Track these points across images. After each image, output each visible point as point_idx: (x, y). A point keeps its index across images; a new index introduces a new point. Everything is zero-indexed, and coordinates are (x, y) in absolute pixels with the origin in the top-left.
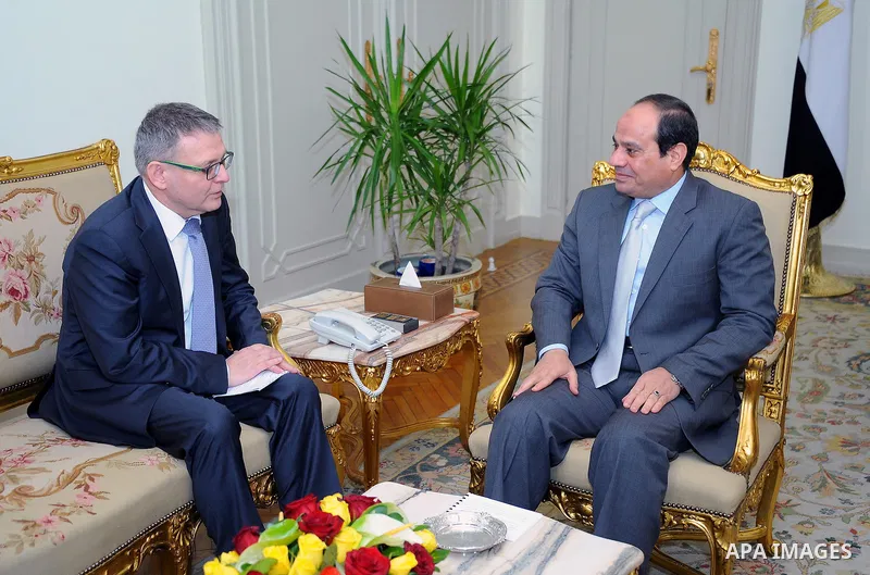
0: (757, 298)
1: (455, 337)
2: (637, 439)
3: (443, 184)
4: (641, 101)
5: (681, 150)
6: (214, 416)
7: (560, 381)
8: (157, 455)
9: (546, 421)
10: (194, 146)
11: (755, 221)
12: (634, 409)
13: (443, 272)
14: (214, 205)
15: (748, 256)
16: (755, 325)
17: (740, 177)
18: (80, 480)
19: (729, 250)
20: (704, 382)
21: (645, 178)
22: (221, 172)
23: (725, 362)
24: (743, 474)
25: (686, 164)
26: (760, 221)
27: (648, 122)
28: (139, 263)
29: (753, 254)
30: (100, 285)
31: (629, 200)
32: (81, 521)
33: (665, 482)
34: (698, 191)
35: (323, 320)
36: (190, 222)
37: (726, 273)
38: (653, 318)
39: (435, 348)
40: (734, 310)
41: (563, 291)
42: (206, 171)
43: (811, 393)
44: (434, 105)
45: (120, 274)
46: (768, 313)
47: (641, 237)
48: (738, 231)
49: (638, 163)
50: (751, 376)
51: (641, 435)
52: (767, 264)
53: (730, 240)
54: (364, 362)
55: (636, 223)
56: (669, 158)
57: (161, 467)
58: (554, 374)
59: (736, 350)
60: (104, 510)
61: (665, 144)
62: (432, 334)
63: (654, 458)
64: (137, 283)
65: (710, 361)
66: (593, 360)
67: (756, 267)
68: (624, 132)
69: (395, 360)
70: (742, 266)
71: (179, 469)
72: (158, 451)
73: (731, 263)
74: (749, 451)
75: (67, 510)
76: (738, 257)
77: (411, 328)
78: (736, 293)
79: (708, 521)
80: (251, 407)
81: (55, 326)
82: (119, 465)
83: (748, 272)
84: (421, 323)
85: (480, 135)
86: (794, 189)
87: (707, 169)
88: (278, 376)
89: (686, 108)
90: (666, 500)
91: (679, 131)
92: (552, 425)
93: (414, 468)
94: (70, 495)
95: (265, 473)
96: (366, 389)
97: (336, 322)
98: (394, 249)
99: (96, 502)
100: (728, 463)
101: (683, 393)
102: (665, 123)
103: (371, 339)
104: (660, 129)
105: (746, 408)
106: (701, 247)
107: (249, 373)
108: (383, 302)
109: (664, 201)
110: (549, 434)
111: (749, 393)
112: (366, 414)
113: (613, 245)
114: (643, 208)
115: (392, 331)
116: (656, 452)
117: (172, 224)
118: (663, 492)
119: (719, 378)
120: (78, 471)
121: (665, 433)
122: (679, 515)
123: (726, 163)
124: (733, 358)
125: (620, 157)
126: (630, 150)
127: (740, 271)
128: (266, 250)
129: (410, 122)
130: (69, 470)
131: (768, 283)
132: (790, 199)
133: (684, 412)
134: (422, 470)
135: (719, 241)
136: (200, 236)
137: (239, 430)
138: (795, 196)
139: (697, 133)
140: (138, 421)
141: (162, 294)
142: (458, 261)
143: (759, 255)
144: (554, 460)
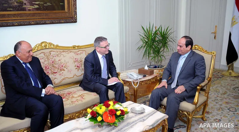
0: (201, 73)
1: (153, 78)
2: (174, 97)
3: (158, 52)
4: (183, 37)
5: (190, 46)
6: (104, 88)
7: (164, 86)
8: (95, 94)
9: (160, 93)
10: (103, 44)
11: (202, 59)
12: (176, 92)
13: (158, 67)
14: (107, 53)
15: (200, 66)
16: (201, 78)
17: (203, 51)
18: (82, 96)
19: (197, 64)
20: (190, 88)
21: (183, 51)
22: (108, 47)
23: (195, 85)
24: (195, 105)
25: (191, 49)
26: (204, 59)
27: (184, 41)
28: (93, 63)
29: (201, 65)
30: (87, 66)
31: (180, 55)
32: (80, 102)
33: (179, 105)
34: (193, 54)
35: (129, 74)
36: (103, 56)
37: (196, 69)
38: (182, 76)
39: (148, 80)
40: (197, 76)
41: (168, 71)
42: (105, 48)
43: (224, 93)
44: (158, 38)
45: (91, 64)
46: (203, 76)
47: (182, 61)
48: (198, 61)
49: (182, 49)
50: (198, 87)
51: (175, 96)
52: (204, 67)
53: (197, 63)
54: (134, 82)
55: (181, 59)
56: (188, 48)
57: (95, 95)
58: (163, 85)
59: (197, 83)
60: (84, 101)
61: (187, 45)
62: (148, 78)
63: (177, 101)
64: (94, 66)
65: (191, 84)
66: (172, 83)
67: (202, 68)
68: (179, 43)
69: (140, 82)
70: (199, 67)
71: (98, 96)
72: (95, 93)
73: (197, 67)
74: (196, 101)
75: (78, 100)
76: (199, 66)
77: (145, 76)
78: (198, 73)
79: (187, 113)
80: (112, 87)
81: (83, 72)
82: (88, 94)
83: (200, 69)
84: (147, 76)
85: (166, 43)
86: (212, 54)
87: (198, 50)
88: (117, 82)
89: (191, 38)
90: (179, 108)
91: (189, 43)
92: (161, 94)
93: (145, 101)
94: (79, 98)
95: (114, 98)
96: (134, 86)
97: (130, 74)
98: (150, 63)
99: (83, 99)
100: (193, 103)
101: (186, 90)
102: (187, 42)
103: (136, 78)
104: (186, 43)
105: (197, 93)
106: (192, 64)
107: (112, 82)
108: (142, 72)
109: (186, 55)
110: (160, 95)
111: (198, 91)
112: (134, 90)
113: (177, 63)
114: (183, 56)
115: (141, 77)
116: (177, 100)
117: (100, 56)
118: (179, 107)
119: (193, 88)
120: (82, 94)
121: (180, 96)
122: (182, 111)
123: (201, 49)
124: (196, 84)
125: (179, 48)
126: (180, 47)
127: (199, 68)
128: (129, 63)
129: (154, 40)
130: (80, 94)
131: (204, 71)
132: (211, 56)
133: (186, 94)
134: (147, 101)
135: (195, 63)
136: (105, 58)
137: (108, 91)
138: (212, 55)
139: (193, 43)
140: (92, 88)
141: (98, 68)
142: (162, 66)
143: (202, 66)
144: (161, 100)
